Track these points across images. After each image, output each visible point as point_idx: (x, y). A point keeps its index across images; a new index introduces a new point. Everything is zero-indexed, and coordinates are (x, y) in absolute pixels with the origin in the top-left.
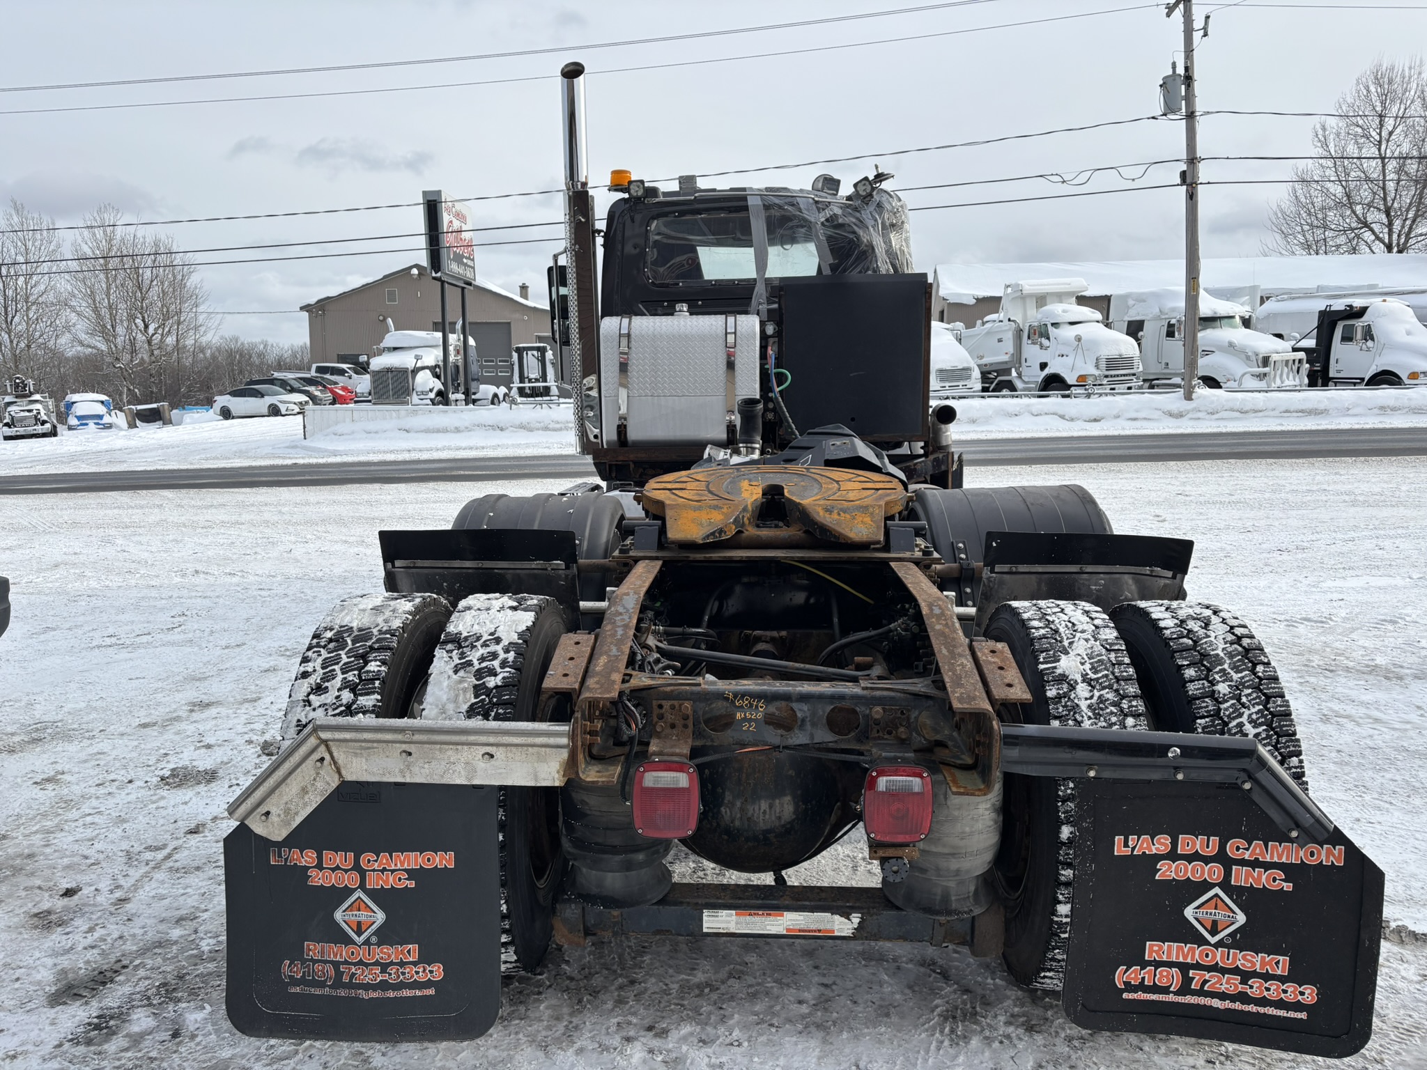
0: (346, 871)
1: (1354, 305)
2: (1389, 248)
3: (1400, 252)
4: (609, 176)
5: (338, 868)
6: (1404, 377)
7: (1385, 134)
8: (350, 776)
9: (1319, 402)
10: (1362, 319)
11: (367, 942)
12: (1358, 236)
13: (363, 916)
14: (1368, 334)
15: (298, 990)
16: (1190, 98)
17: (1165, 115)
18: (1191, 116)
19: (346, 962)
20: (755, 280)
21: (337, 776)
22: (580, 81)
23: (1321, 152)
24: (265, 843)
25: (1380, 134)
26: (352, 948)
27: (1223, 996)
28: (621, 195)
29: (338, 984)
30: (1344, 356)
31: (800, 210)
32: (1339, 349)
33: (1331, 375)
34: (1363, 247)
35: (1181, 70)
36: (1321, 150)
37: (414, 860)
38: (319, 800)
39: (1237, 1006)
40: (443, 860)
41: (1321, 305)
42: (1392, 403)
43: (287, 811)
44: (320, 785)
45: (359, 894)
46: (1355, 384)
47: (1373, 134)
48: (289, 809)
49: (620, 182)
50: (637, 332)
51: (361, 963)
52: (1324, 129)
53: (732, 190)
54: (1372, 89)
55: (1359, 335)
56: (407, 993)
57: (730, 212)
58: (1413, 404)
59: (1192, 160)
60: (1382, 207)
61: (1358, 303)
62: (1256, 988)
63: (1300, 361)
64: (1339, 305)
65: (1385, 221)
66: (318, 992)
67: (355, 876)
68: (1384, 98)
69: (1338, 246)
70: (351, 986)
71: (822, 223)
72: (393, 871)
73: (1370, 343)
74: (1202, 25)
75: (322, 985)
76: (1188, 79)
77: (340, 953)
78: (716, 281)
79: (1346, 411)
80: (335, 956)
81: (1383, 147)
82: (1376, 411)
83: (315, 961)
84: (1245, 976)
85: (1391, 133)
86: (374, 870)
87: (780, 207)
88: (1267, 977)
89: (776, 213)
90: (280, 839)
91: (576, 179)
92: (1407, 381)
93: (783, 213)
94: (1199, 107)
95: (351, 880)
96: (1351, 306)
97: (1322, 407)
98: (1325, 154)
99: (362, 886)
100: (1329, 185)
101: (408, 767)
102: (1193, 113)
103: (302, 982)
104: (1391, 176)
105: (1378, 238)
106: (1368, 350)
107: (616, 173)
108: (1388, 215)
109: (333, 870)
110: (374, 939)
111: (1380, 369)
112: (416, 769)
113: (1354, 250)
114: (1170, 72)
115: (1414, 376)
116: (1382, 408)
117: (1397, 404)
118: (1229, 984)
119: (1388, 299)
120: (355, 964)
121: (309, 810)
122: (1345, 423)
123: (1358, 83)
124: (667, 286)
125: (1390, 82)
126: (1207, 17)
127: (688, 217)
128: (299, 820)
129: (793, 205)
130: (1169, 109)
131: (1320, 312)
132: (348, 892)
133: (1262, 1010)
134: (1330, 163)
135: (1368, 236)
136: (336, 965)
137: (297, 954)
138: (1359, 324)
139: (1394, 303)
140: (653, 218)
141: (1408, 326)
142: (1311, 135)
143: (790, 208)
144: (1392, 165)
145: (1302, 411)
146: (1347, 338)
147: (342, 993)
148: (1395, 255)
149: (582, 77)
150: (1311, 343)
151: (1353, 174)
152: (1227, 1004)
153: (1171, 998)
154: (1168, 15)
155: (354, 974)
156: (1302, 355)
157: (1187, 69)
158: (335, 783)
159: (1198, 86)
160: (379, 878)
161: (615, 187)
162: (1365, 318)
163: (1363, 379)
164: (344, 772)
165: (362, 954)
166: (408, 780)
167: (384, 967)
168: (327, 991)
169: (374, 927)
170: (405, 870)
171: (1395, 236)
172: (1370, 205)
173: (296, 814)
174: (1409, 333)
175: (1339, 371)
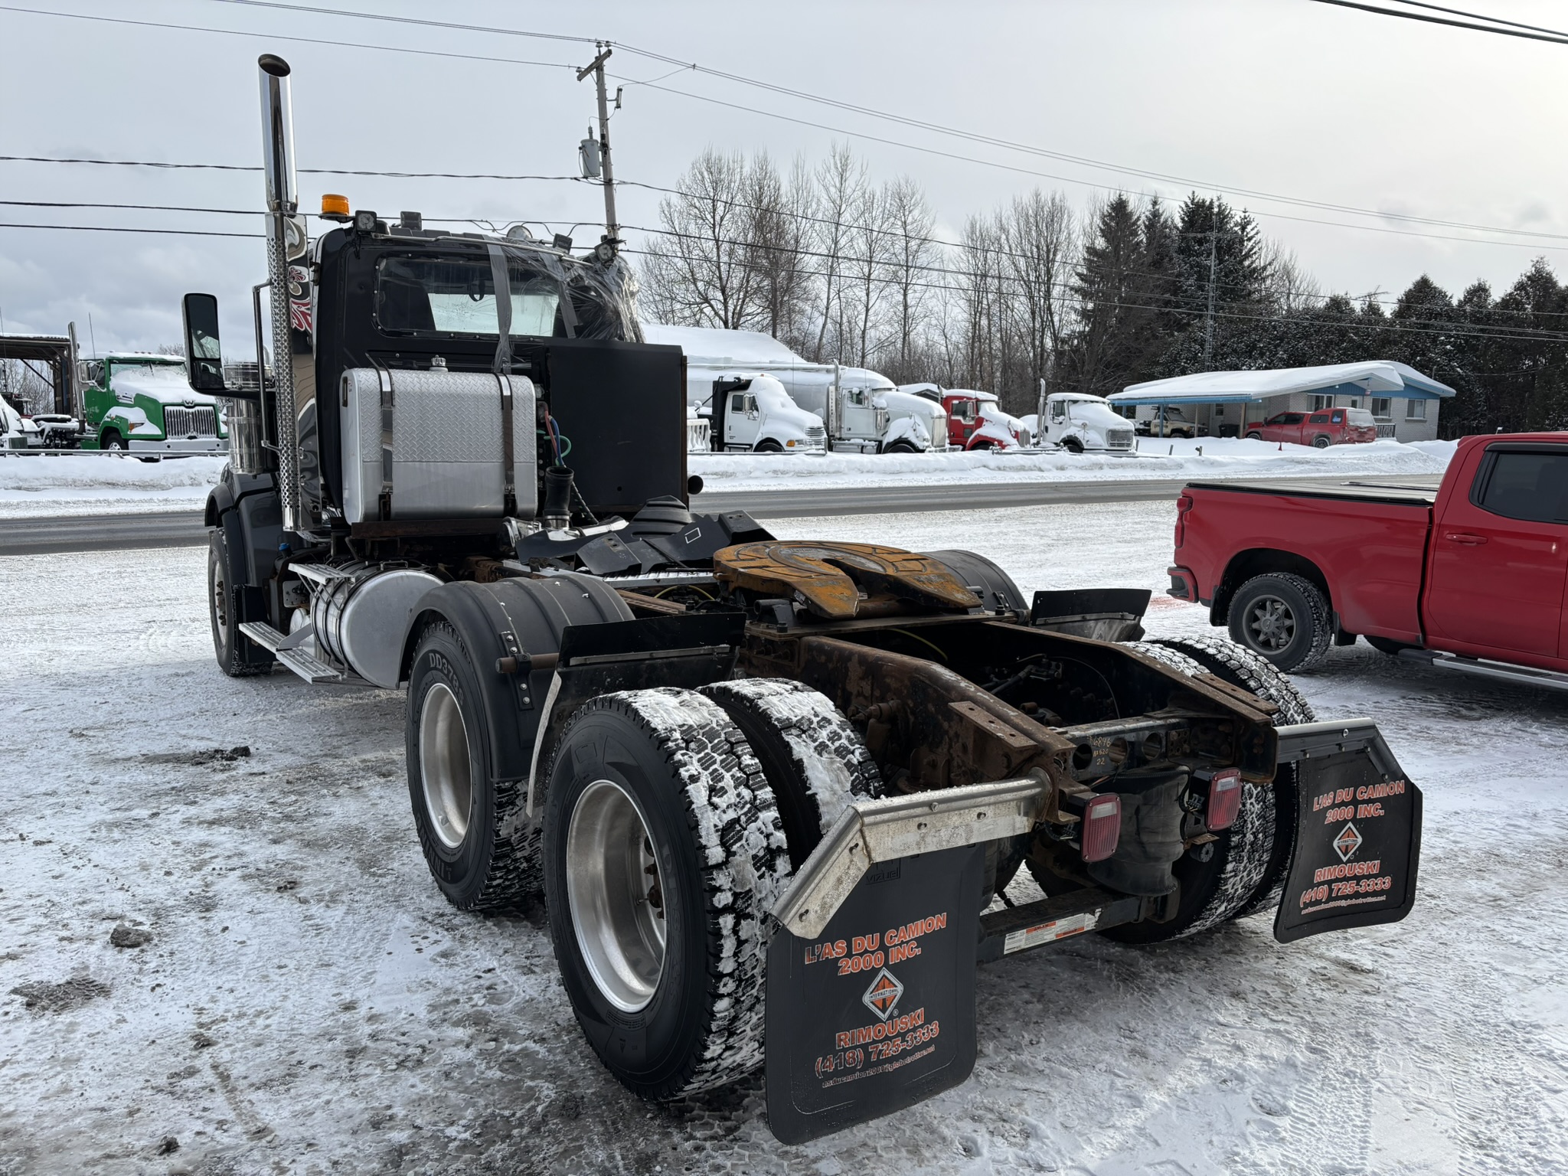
0: (873, 953)
1: (742, 378)
2: (726, 326)
3: (735, 328)
4: (321, 201)
5: (866, 951)
6: (783, 443)
7: (718, 218)
8: (878, 858)
9: (728, 465)
10: (748, 391)
11: (891, 1017)
12: (701, 311)
13: (887, 992)
14: (754, 406)
15: (831, 1083)
16: (606, 164)
17: (585, 177)
18: (608, 183)
19: (874, 1042)
20: (498, 336)
21: (867, 860)
22: (287, 82)
23: (668, 229)
24: (803, 942)
25: (714, 217)
26: (878, 1026)
27: (1346, 897)
28: (335, 225)
29: (868, 1064)
30: (736, 424)
31: (545, 266)
32: (731, 417)
33: (726, 441)
34: (705, 322)
35: (597, 136)
36: (667, 226)
37: (920, 928)
38: (851, 887)
39: (1354, 902)
40: (938, 922)
41: (715, 376)
42: (781, 467)
43: (823, 906)
44: (852, 872)
45: (885, 972)
46: (745, 449)
47: (709, 217)
48: (825, 903)
49: (333, 209)
50: (402, 388)
51: (887, 1038)
52: (669, 204)
53: (465, 235)
54: (706, 174)
55: (747, 405)
56: (918, 1056)
57: (469, 259)
58: (797, 468)
59: (612, 226)
60: (718, 285)
61: (744, 376)
62: (1365, 886)
63: (705, 426)
64: (729, 377)
65: (721, 298)
66: (849, 1079)
67: (880, 955)
68: (716, 184)
69: (684, 318)
70: (880, 1062)
71: (569, 284)
72: (907, 942)
73: (755, 413)
74: (614, 96)
75: (853, 1070)
76: (605, 147)
77: (868, 1034)
78: (455, 333)
79: (748, 474)
80: (864, 1039)
81: (717, 230)
82: (771, 474)
83: (845, 1050)
84: (1358, 879)
85: (722, 219)
86: (895, 946)
87: (524, 261)
88: (1368, 877)
89: (521, 267)
90: (816, 936)
91: (284, 198)
92: (786, 448)
93: (527, 267)
94: (616, 177)
95: (876, 960)
96: (738, 379)
97: (731, 470)
98: (670, 230)
99: (886, 965)
100: (676, 260)
101: (923, 838)
102: (611, 180)
103: (836, 1073)
104: (724, 258)
105: (716, 314)
106: (754, 419)
107: (328, 198)
108: (723, 292)
109: (861, 955)
110: (896, 1013)
111: (765, 437)
112: (929, 839)
113: (698, 323)
114: (588, 137)
115: (791, 443)
116: (775, 471)
117: (786, 468)
118: (1348, 888)
119: (766, 374)
120: (881, 1041)
121: (842, 899)
122: (754, 486)
123: (693, 168)
124: (400, 334)
125: (720, 172)
126: (620, 90)
127: (422, 260)
128: (833, 912)
129: (537, 260)
130: (589, 173)
131: (715, 382)
132: (875, 972)
133: (1365, 900)
134: (675, 239)
135: (708, 310)
136: (865, 1047)
137: (828, 1047)
138: (747, 394)
139: (770, 379)
140: (383, 257)
141: (782, 399)
142: (658, 210)
143: (534, 263)
144: (725, 247)
145: (716, 474)
146: (738, 408)
147: (871, 1073)
148: (731, 331)
149: (288, 77)
150: (708, 411)
151: (695, 253)
152: (1349, 902)
153: (1323, 906)
154: (580, 78)
155: (881, 1051)
156: (706, 421)
157: (603, 136)
158: (864, 866)
159: (613, 154)
160: (899, 952)
161: (329, 215)
162: (750, 390)
163: (751, 445)
164: (873, 855)
165: (887, 1029)
166: (923, 851)
167: (902, 1036)
168: (857, 1075)
169: (896, 1001)
170: (915, 939)
171: (730, 314)
172: (709, 283)
173: (831, 907)
174: (783, 406)
175: (731, 437)
